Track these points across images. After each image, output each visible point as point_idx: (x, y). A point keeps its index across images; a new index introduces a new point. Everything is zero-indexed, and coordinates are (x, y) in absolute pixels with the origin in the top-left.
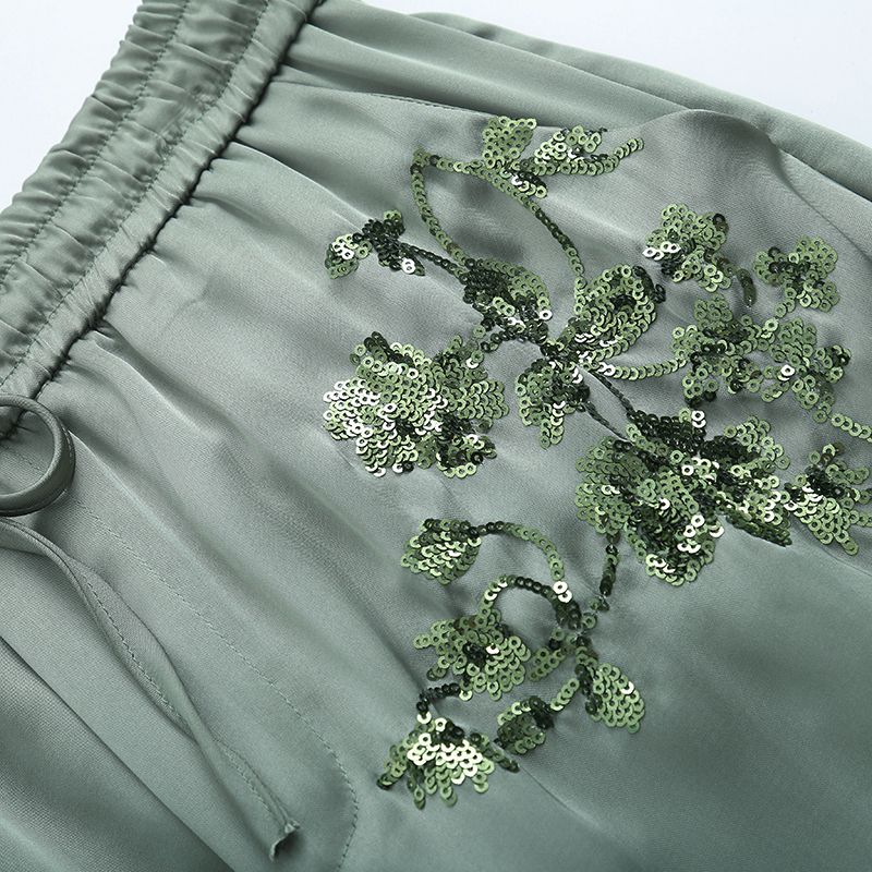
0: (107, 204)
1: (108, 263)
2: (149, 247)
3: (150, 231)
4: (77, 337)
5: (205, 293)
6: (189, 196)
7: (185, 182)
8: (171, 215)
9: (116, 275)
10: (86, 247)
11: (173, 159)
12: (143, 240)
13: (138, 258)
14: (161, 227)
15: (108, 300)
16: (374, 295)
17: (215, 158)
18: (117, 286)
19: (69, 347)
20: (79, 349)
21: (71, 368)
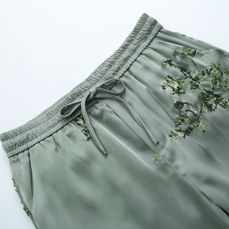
0: (129, 54)
1: (129, 62)
2: (135, 60)
3: (136, 58)
4: (125, 72)
5: (144, 67)
6: (141, 54)
7: (141, 52)
8: (138, 56)
9: (131, 64)
10: (126, 59)
11: (139, 48)
12: (135, 59)
13: (134, 62)
14: (137, 58)
15: (130, 67)
16: (168, 70)
17: (145, 49)
18: (131, 65)
19: (124, 73)
20: (125, 73)
21: (124, 76)
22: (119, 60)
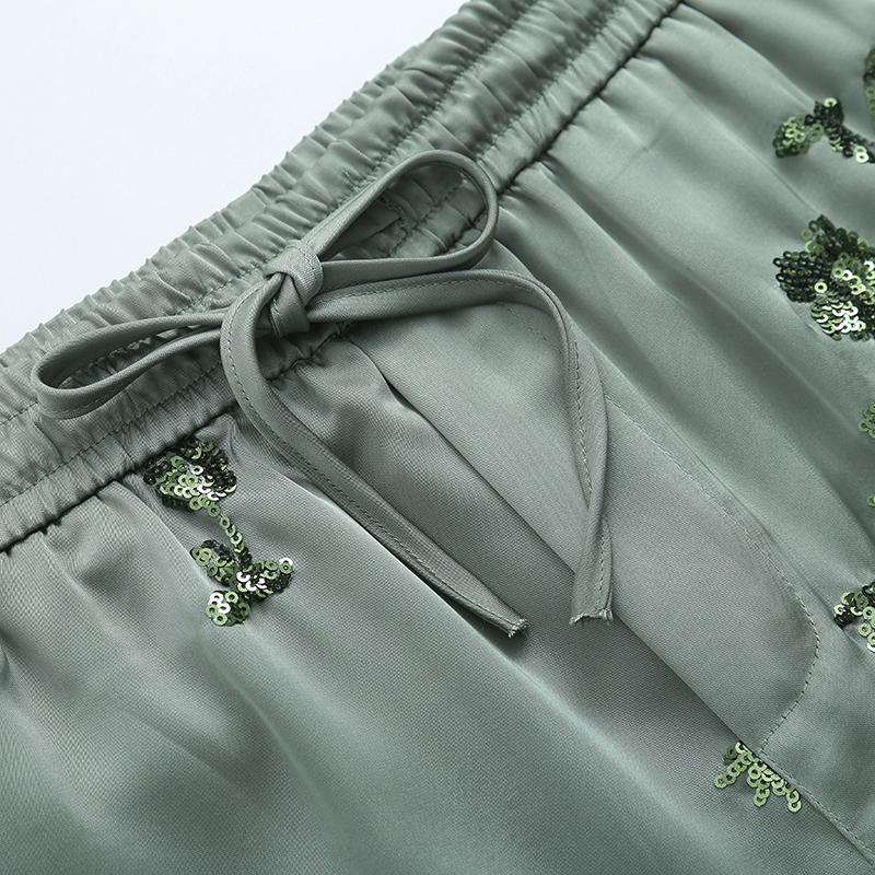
1: (559, 95)
2: (598, 92)
3: (601, 76)
4: (525, 165)
6: (638, 49)
7: (638, 36)
8: (621, 65)
9: (567, 112)
11: (623, 9)
12: (594, 84)
13: (589, 100)
14: (612, 75)
15: (557, 135)
17: (664, 16)
18: (566, 122)
19: (517, 174)
20: (524, 177)
21: (515, 194)
22: (482, 71)
